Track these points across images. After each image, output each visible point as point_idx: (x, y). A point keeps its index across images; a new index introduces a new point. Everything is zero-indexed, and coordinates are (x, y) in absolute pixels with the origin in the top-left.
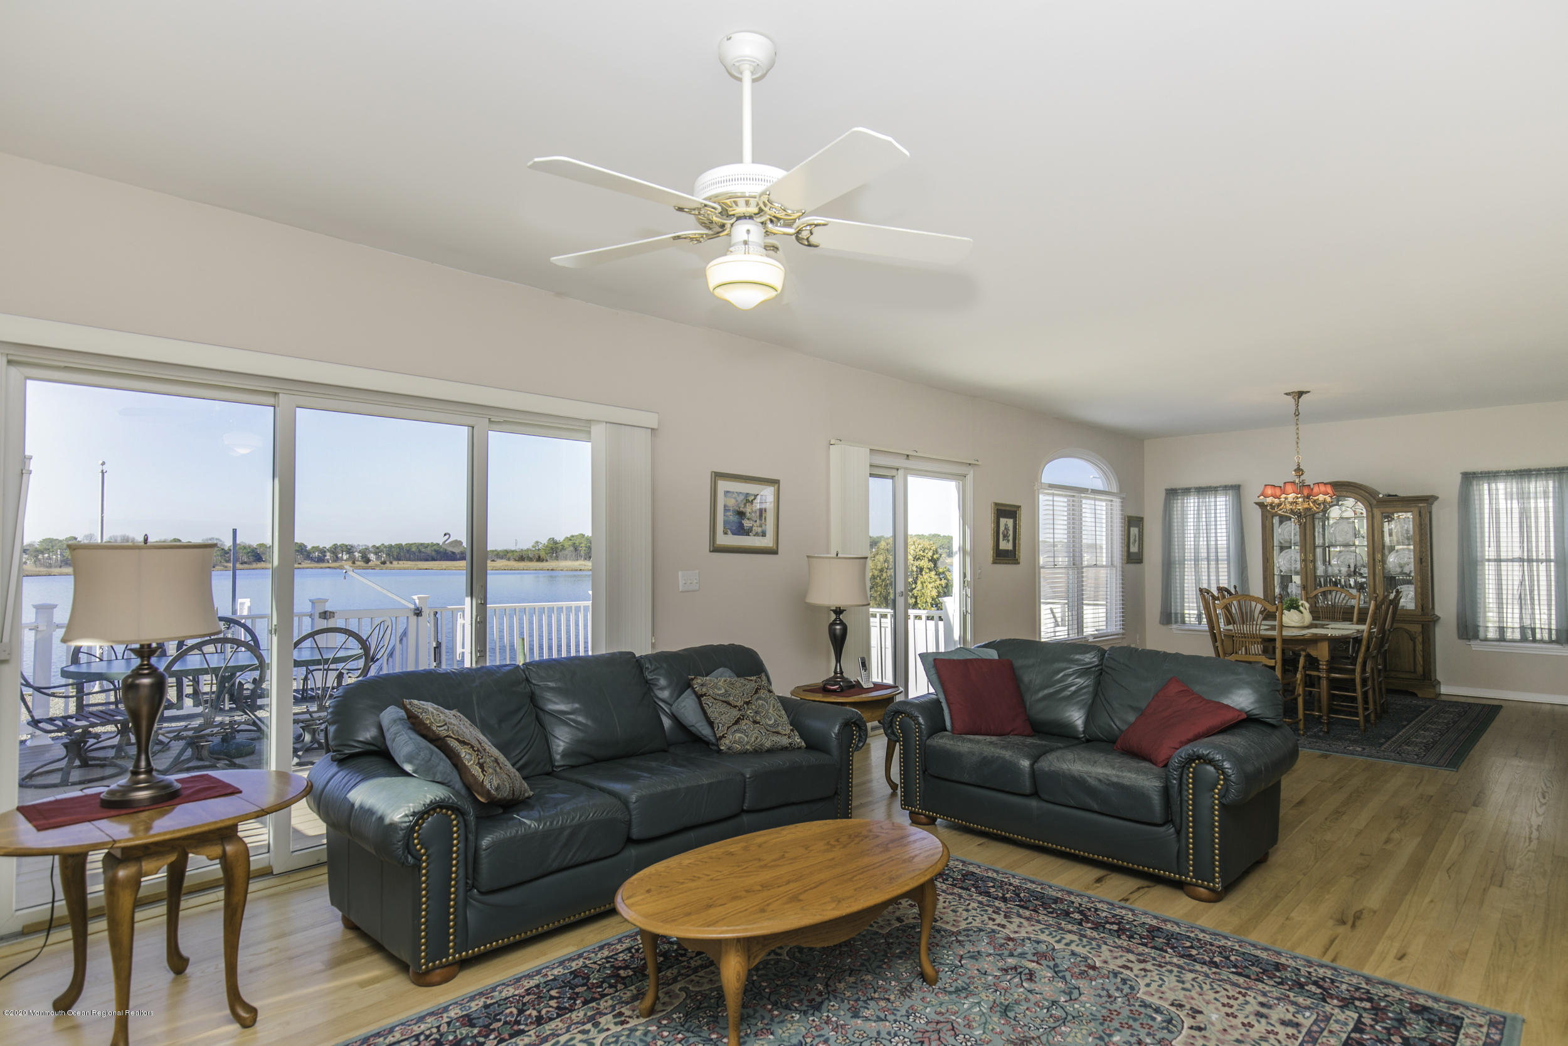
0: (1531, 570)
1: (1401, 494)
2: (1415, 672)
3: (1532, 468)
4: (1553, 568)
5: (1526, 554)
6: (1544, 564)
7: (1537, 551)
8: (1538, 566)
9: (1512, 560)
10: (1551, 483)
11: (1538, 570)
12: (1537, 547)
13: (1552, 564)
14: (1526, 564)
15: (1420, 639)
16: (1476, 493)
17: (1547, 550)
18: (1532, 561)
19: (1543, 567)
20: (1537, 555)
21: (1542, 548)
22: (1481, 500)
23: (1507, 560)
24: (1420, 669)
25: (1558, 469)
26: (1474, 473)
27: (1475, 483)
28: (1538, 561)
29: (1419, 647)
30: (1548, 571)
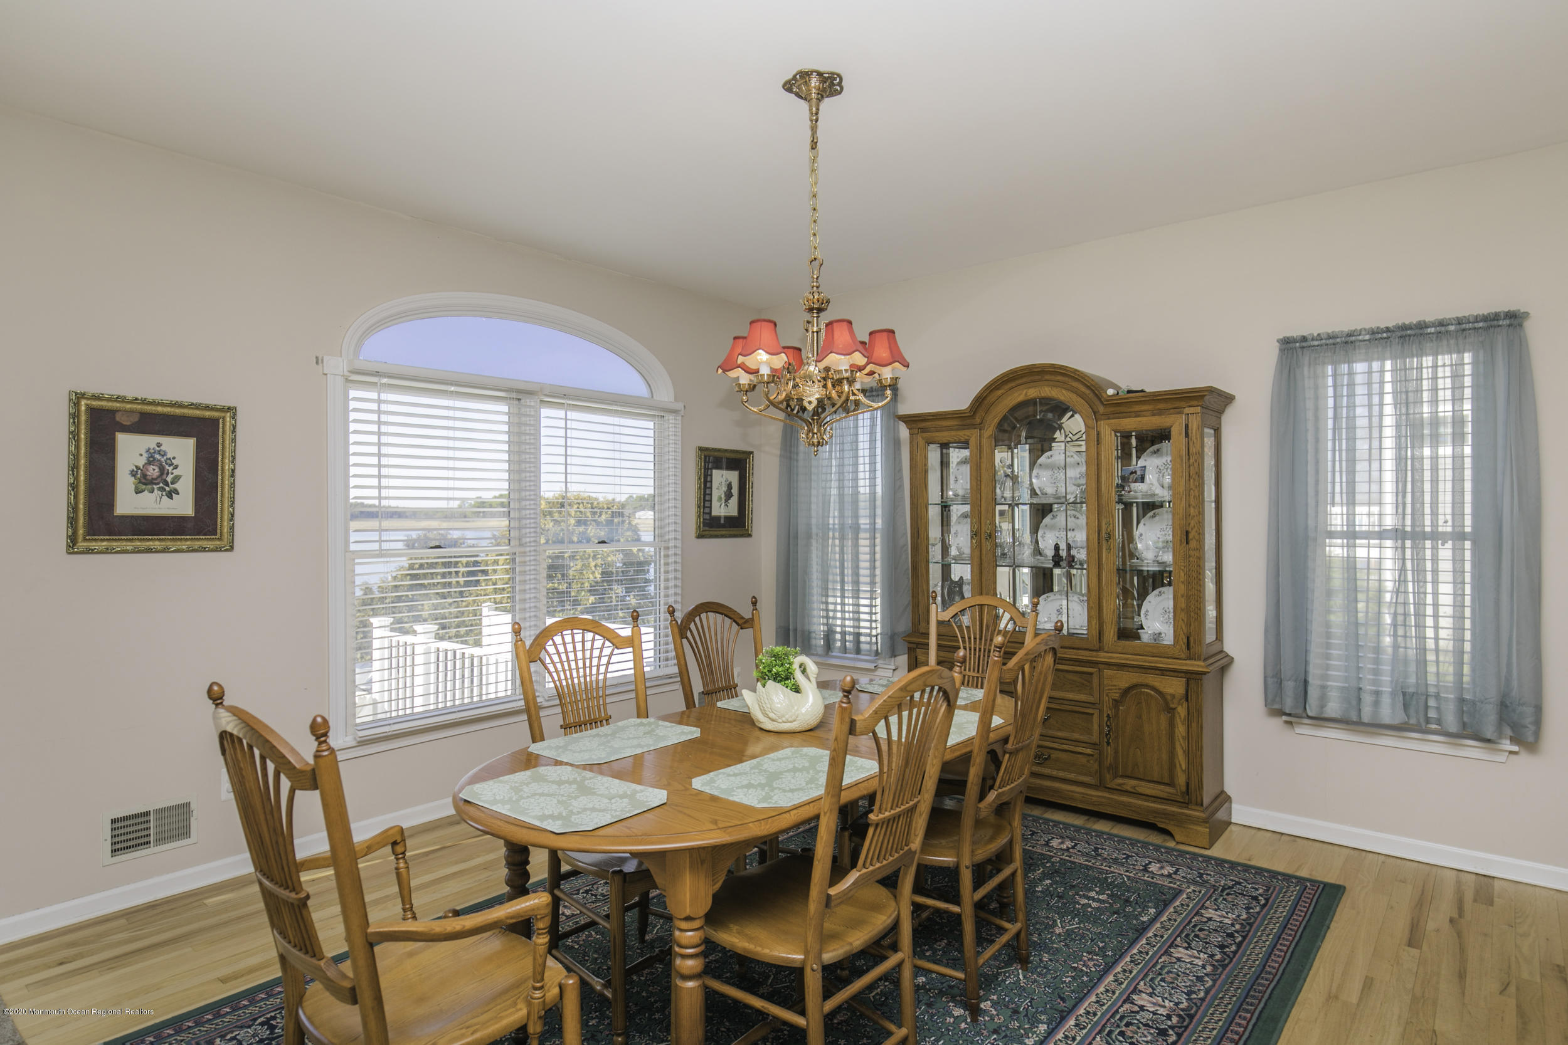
0: (1419, 560)
1: (1152, 387)
2: (1171, 784)
3: (1429, 318)
4: (1468, 555)
5: (1408, 522)
6: (1449, 544)
7: (1435, 514)
8: (1435, 548)
9: (1381, 535)
10: (1467, 357)
11: (1435, 560)
12: (1435, 503)
13: (1468, 544)
14: (1408, 543)
15: (1182, 711)
16: (1308, 383)
17: (1457, 514)
18: (1424, 536)
19: (1446, 552)
20: (1435, 524)
21: (1446, 508)
22: (1317, 398)
23: (1368, 535)
24: (1181, 779)
25: (1485, 318)
26: (1304, 339)
27: (1306, 360)
28: (1435, 536)
29: (1181, 730)
30: (1457, 560)
